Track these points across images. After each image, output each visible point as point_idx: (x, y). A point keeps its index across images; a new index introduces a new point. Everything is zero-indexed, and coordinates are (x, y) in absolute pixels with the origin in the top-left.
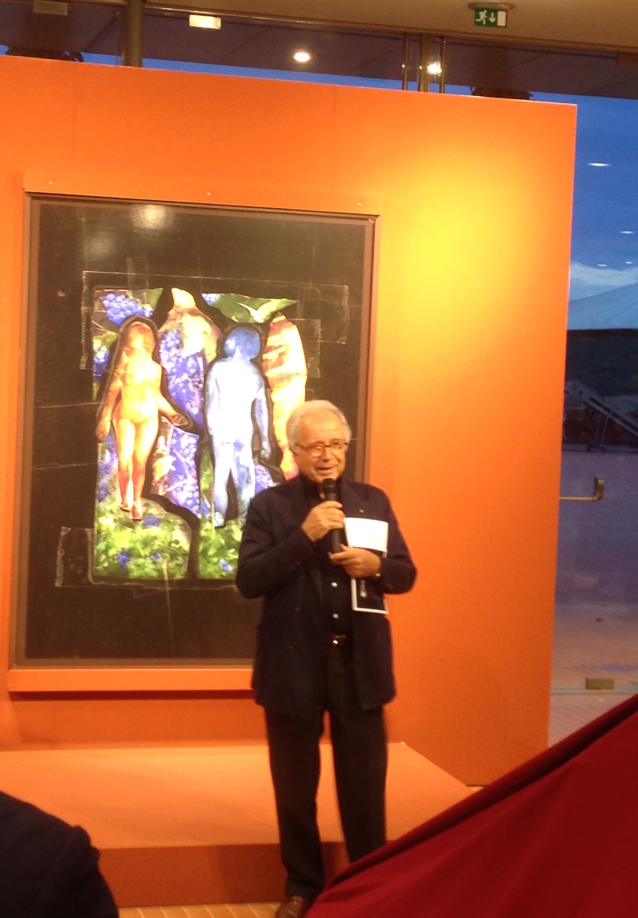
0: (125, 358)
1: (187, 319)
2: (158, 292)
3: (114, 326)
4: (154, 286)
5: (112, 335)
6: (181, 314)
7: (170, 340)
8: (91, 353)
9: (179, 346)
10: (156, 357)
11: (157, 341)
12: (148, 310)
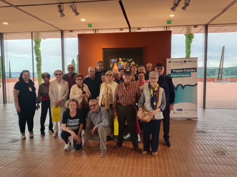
0: (114, 66)
1: (121, 62)
2: (117, 59)
3: (112, 63)
4: (117, 58)
5: (112, 64)
6: (120, 61)
7: (119, 64)
8: (110, 66)
9: (120, 65)
10: (118, 66)
11: (118, 64)
12: (116, 61)
